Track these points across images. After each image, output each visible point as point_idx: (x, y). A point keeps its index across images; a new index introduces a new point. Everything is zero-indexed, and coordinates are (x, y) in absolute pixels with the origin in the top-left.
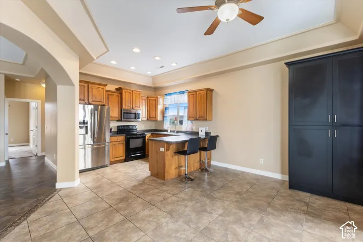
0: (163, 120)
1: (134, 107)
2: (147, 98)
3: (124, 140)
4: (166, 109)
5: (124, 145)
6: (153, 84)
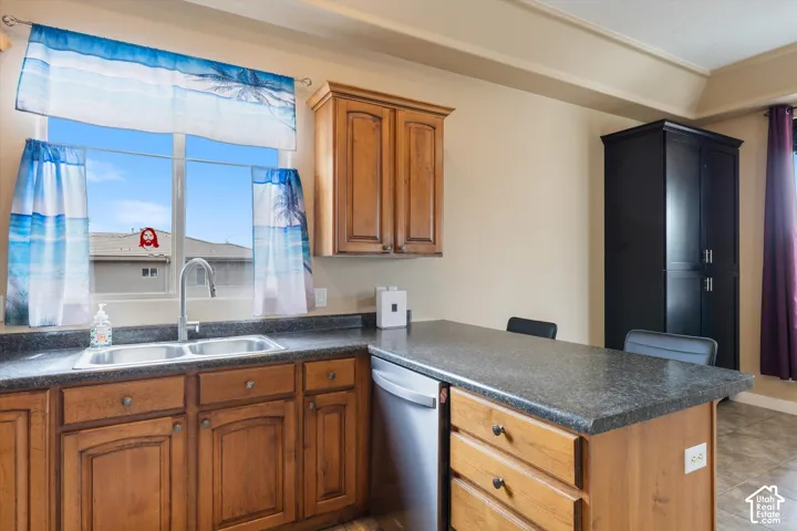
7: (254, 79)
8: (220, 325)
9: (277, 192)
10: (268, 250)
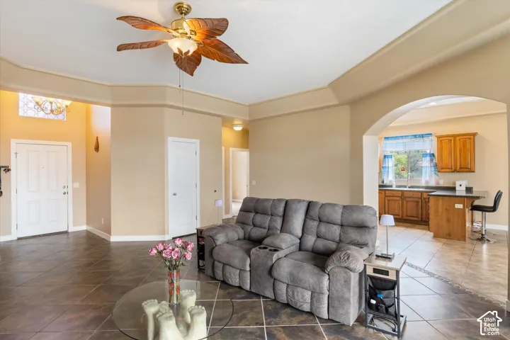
4: (386, 157)
7: (422, 136)
9: (428, 158)
10: (426, 171)
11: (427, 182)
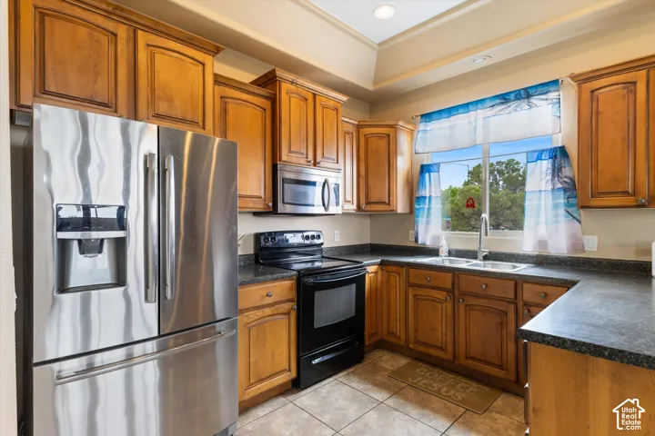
0: (412, 211)
1: (319, 158)
2: (359, 127)
3: (293, 295)
4: (425, 169)
5: (293, 316)
6: (376, 82)
7: (526, 94)
8: (505, 254)
9: (546, 165)
10: (539, 207)
11: (542, 243)
